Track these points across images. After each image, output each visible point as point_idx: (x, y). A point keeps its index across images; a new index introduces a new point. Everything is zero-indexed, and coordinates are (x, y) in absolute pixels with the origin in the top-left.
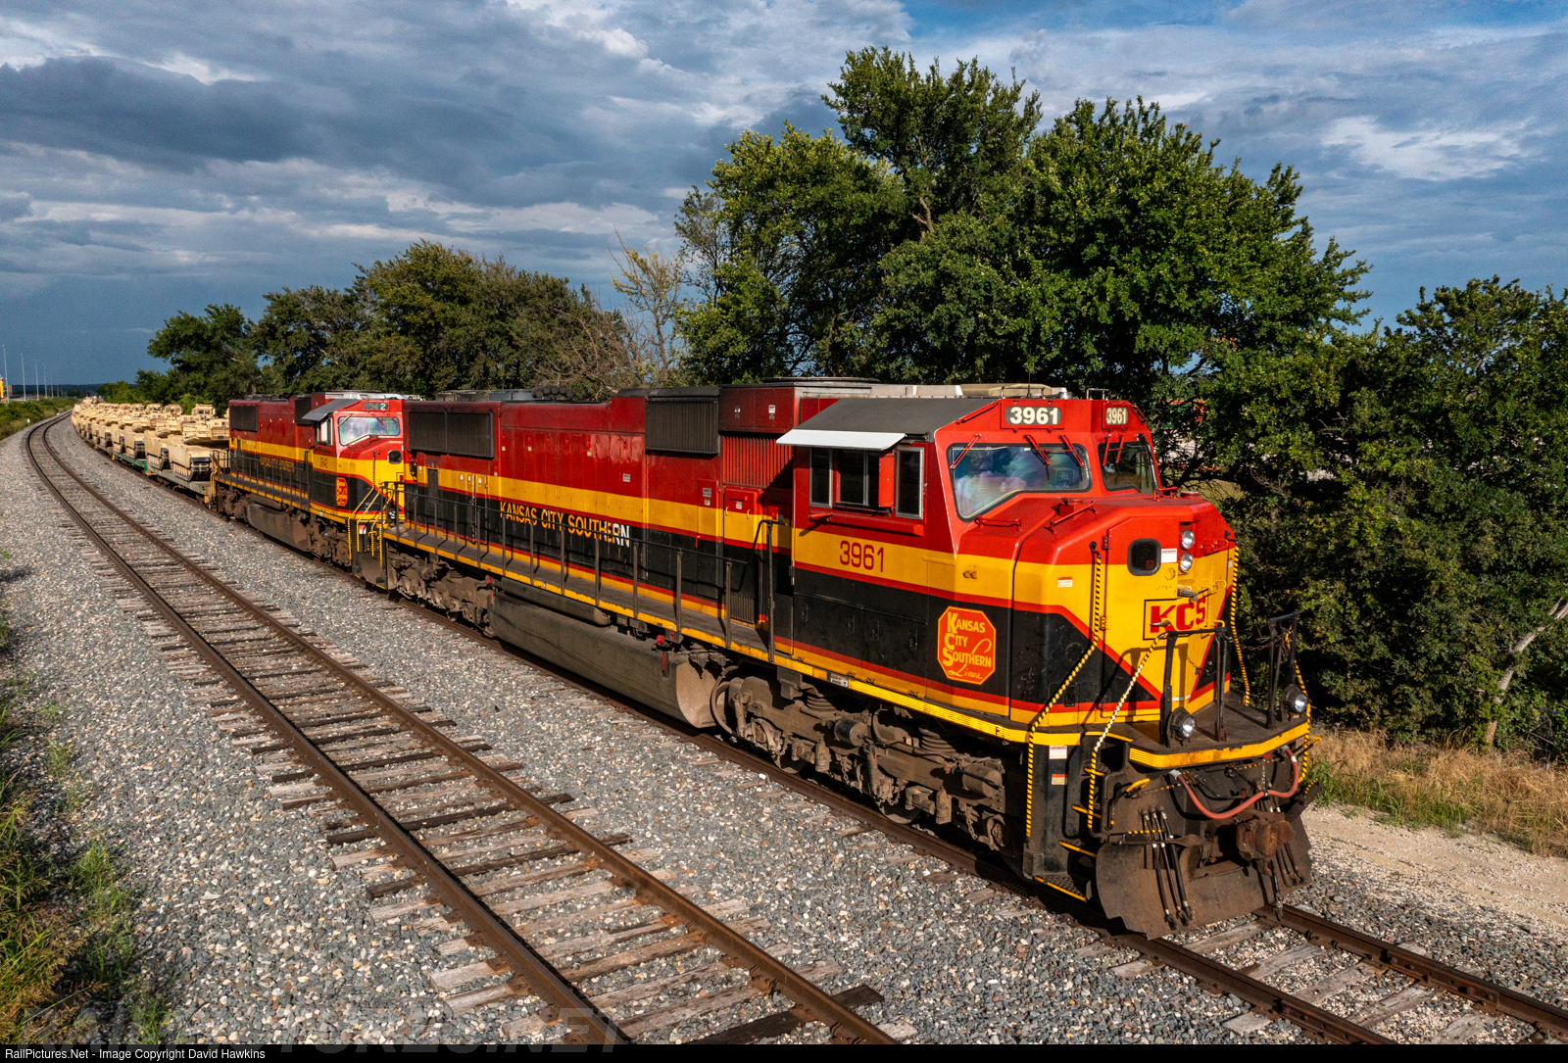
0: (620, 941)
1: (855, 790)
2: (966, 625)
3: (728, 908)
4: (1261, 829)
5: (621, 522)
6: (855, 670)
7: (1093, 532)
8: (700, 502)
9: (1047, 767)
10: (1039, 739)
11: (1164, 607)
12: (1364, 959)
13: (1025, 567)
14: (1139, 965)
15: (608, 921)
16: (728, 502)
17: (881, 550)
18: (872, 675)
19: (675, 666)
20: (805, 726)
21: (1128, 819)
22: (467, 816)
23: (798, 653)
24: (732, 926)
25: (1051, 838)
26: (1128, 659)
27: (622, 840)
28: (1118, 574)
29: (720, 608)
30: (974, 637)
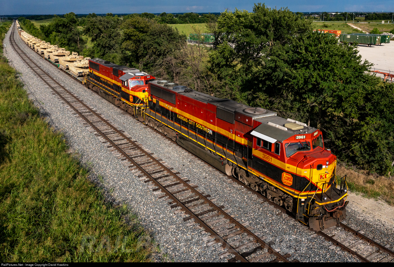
0: (230, 231)
1: (263, 196)
2: (287, 176)
3: (246, 224)
4: (337, 214)
5: (210, 129)
6: (265, 177)
7: (311, 163)
8: (230, 132)
9: (301, 202)
10: (300, 197)
11: (322, 175)
12: (353, 234)
13: (298, 169)
14: (315, 235)
15: (227, 227)
16: (236, 134)
17: (271, 158)
18: (269, 179)
19: (225, 165)
20: (254, 182)
21: (315, 212)
22: (193, 200)
23: (253, 170)
24: (247, 228)
25: (301, 213)
26: (316, 184)
27: (223, 207)
28: (315, 170)
29: (234, 153)
30: (289, 178)
